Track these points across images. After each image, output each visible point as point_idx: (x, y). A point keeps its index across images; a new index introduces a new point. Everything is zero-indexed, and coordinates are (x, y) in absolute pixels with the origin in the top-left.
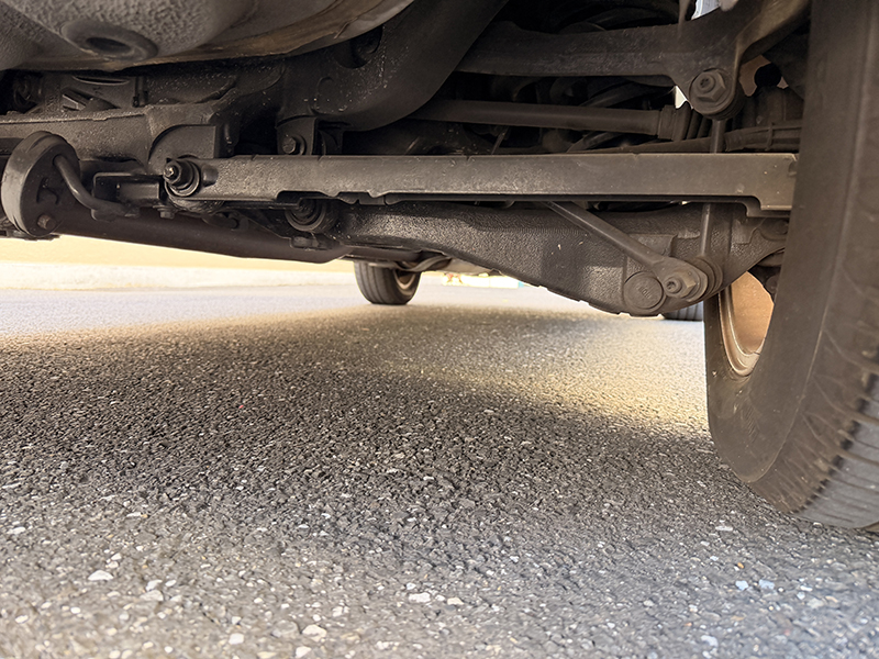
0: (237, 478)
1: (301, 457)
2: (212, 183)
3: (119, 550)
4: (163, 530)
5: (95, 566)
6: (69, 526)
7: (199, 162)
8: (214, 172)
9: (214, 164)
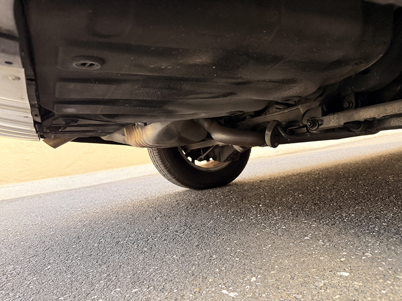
0: (344, 218)
1: (368, 212)
2: (322, 124)
3: (311, 233)
4: (322, 229)
5: (305, 236)
6: (296, 227)
7: (317, 119)
8: (322, 121)
9: (322, 118)
